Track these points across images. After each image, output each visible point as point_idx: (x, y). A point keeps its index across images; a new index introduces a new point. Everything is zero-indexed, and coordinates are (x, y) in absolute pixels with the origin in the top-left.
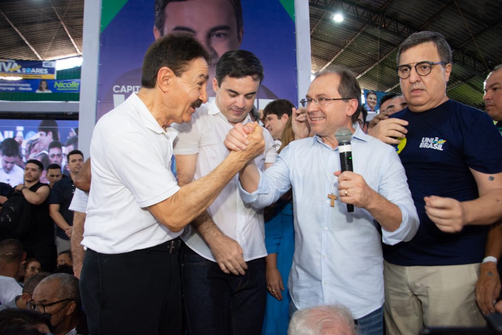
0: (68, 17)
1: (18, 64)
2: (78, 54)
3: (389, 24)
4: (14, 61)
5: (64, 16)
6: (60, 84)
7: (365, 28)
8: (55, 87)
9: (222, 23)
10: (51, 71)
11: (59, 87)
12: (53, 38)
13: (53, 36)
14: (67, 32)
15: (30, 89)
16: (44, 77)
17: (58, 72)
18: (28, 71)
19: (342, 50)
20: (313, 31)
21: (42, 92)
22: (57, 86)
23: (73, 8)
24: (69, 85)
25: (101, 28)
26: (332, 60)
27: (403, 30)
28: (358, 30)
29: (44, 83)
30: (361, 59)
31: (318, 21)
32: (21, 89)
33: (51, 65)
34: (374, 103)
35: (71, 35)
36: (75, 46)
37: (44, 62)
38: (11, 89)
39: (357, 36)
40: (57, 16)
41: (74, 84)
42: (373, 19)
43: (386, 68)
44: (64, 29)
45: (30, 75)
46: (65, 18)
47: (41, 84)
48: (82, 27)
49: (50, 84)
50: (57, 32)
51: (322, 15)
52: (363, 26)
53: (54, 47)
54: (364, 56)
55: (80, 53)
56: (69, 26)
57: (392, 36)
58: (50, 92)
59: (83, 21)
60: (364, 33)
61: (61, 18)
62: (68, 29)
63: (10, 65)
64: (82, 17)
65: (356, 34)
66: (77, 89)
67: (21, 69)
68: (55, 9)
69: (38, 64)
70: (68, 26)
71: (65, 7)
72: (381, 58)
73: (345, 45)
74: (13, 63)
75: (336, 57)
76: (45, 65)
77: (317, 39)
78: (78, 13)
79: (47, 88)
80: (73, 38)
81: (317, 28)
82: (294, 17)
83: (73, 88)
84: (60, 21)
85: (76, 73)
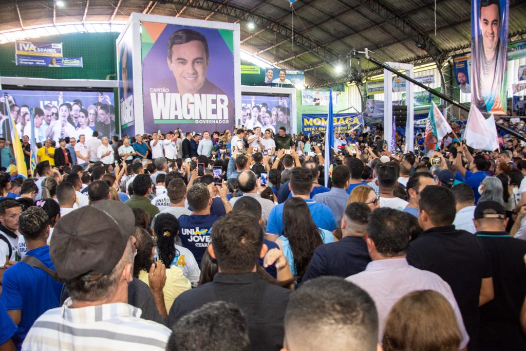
1: (34, 45)
3: (282, 30)
4: (31, 43)
9: (199, 56)
11: (65, 62)
15: (45, 64)
16: (53, 55)
18: (42, 51)
19: (252, 36)
21: (53, 66)
22: (63, 62)
24: (72, 62)
26: (245, 41)
29: (54, 59)
32: (38, 63)
33: (58, 47)
34: (271, 76)
37: (53, 44)
38: (31, 63)
39: (262, 31)
45: (43, 54)
47: (52, 60)
54: (266, 41)
58: (59, 66)
63: (28, 45)
67: (36, 49)
69: (49, 45)
72: (277, 44)
73: (254, 34)
74: (30, 44)
75: (247, 39)
76: (54, 47)
83: (75, 64)
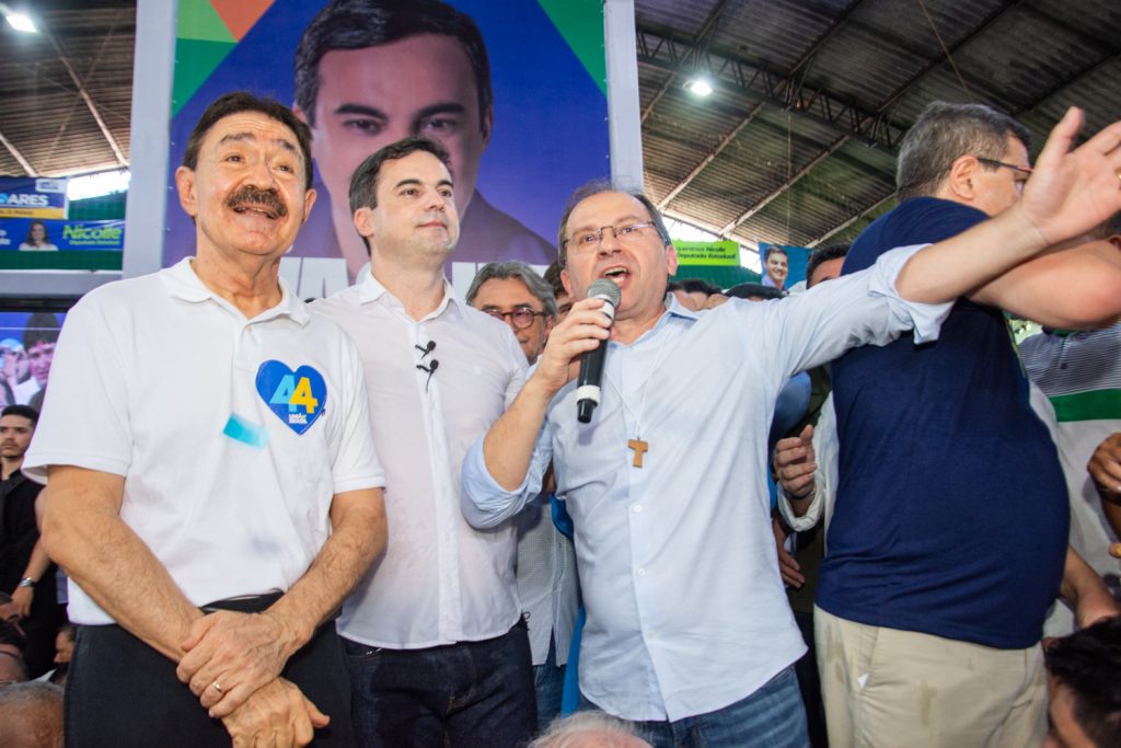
0: (97, 82)
2: (121, 165)
3: (811, 102)
5: (88, 80)
6: (77, 230)
7: (759, 109)
8: (65, 237)
9: (446, 97)
10: (55, 200)
11: (74, 237)
12: (63, 128)
13: (62, 123)
14: (96, 115)
15: (6, 242)
16: (37, 214)
17: (73, 204)
18: (1, 200)
19: (711, 158)
20: (645, 116)
21: (34, 249)
22: (69, 236)
23: (110, 61)
24: (98, 234)
25: (173, 106)
26: (689, 180)
27: (841, 114)
28: (744, 115)
29: (38, 227)
30: (753, 176)
31: (656, 95)
33: (56, 188)
34: (782, 272)
35: (104, 122)
36: (114, 147)
37: (39, 181)
39: (741, 127)
40: (71, 79)
41: (108, 230)
42: (777, 90)
43: (806, 195)
44: (88, 109)
45: (5, 210)
46: (89, 83)
47: (32, 230)
48: (130, 105)
49: (53, 230)
50: (72, 114)
51: (665, 81)
52: (756, 106)
53: (65, 147)
54: (758, 170)
55: (124, 162)
56: (100, 102)
57: (818, 126)
58: (53, 248)
59: (131, 90)
60: (757, 120)
61: (82, 83)
62: (97, 108)
64: (129, 82)
65: (740, 123)
66: (117, 243)
68: (67, 64)
69: (26, 185)
70: (96, 101)
71: (90, 59)
72: (794, 174)
73: (717, 146)
75: (696, 172)
76: (43, 187)
77: (657, 134)
78: (120, 73)
79: (47, 240)
80: (109, 129)
81: (653, 110)
82: (605, 85)
83: (107, 240)
84: (78, 90)
85: (115, 207)
